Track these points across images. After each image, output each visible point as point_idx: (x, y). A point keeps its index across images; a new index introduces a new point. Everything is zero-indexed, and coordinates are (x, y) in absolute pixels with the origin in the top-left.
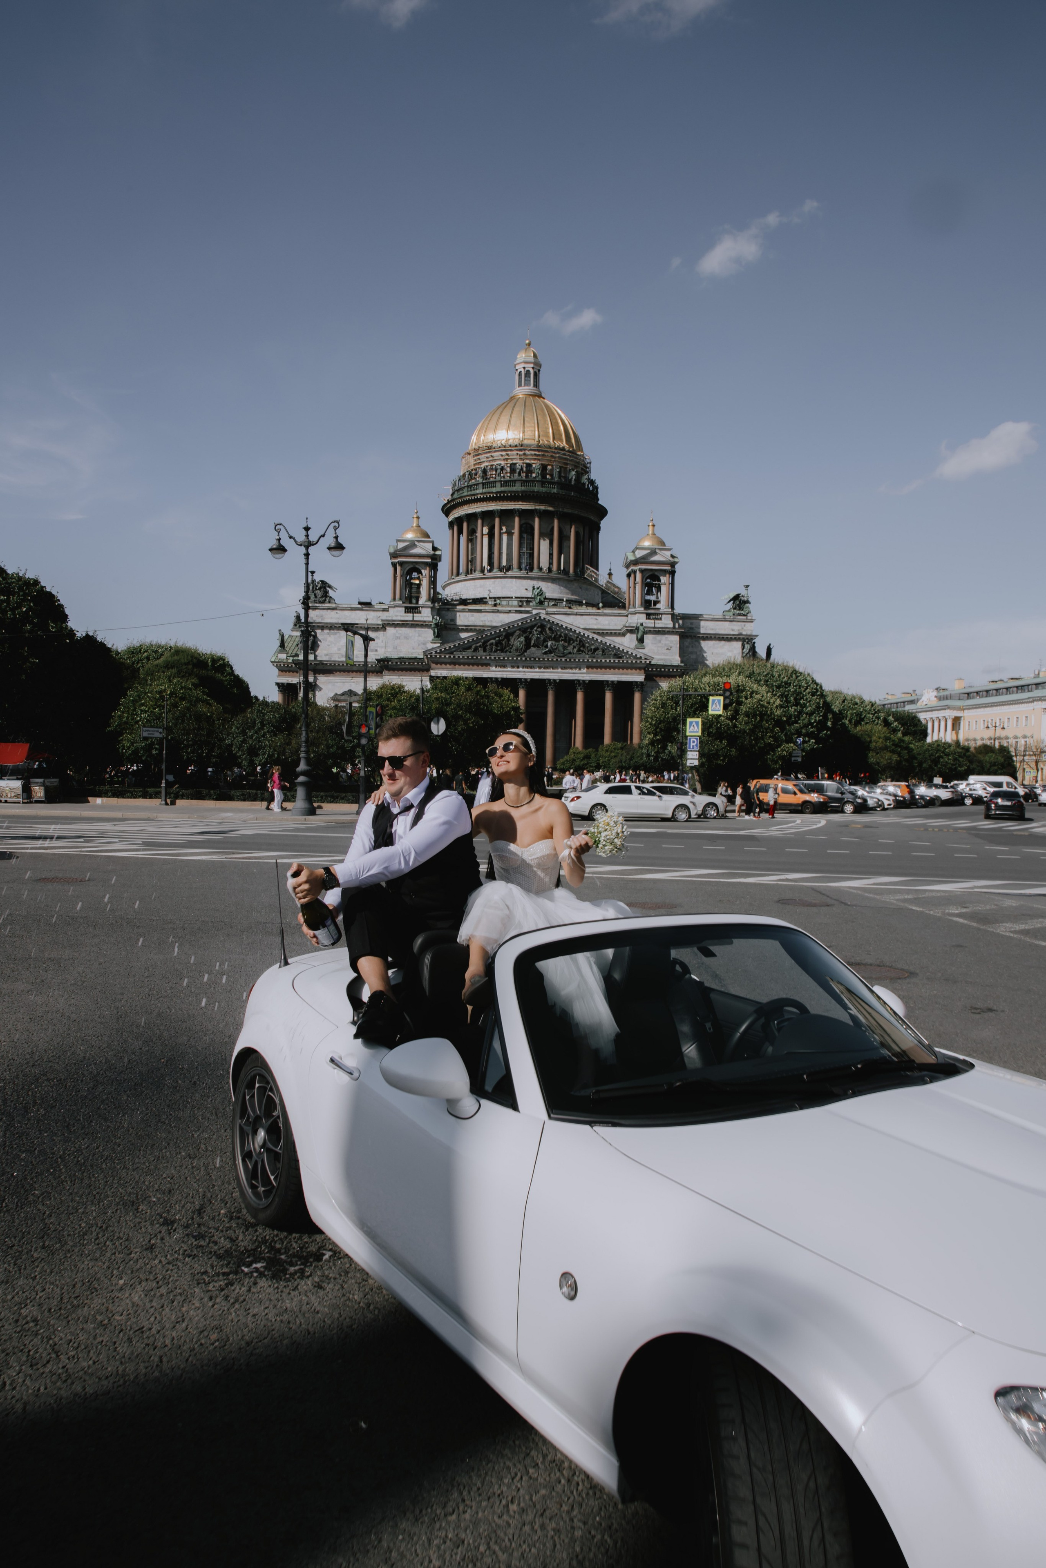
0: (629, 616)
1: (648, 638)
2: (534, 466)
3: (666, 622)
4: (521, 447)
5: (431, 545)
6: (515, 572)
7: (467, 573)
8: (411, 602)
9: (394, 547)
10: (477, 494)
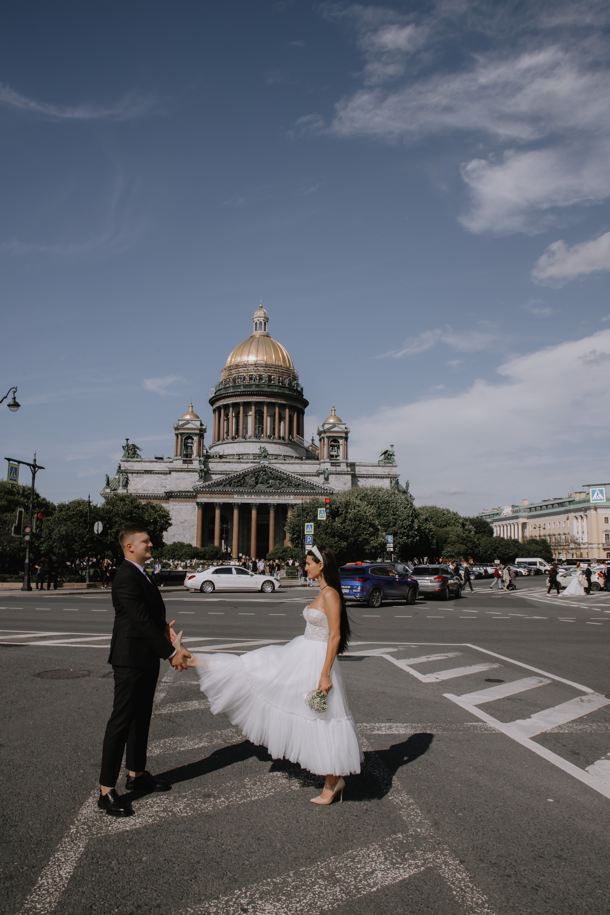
0: (322, 464)
1: (332, 478)
2: (263, 376)
3: (343, 467)
4: (256, 365)
5: (199, 422)
6: (252, 439)
7: (224, 440)
8: (187, 457)
9: (177, 424)
10: (230, 393)
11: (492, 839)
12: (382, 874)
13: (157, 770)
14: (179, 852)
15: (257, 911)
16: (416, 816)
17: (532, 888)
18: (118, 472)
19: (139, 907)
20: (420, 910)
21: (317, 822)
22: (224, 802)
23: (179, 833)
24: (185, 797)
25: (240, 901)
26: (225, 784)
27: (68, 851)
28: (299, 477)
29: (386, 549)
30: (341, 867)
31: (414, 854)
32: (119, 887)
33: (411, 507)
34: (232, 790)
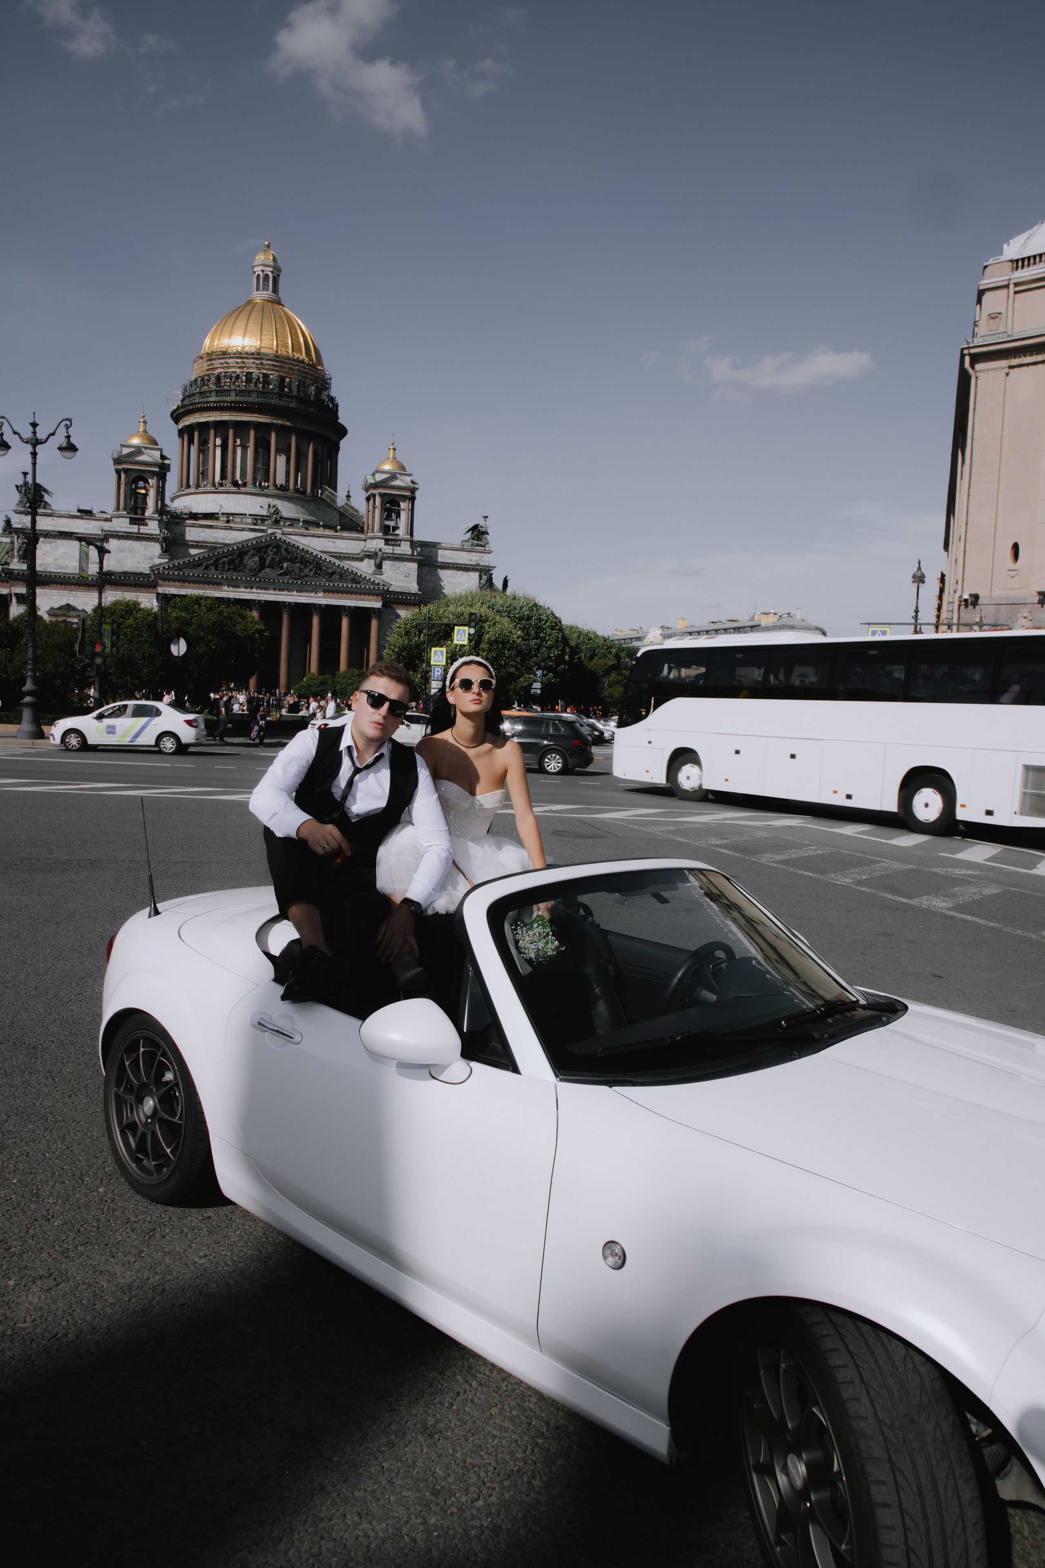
0: (368, 540)
1: (387, 565)
2: (271, 377)
3: (405, 548)
4: (257, 355)
5: (159, 453)
6: (250, 488)
7: (198, 486)
8: (136, 513)
9: (117, 451)
10: (210, 402)
28: (333, 560)
33: (559, 627)
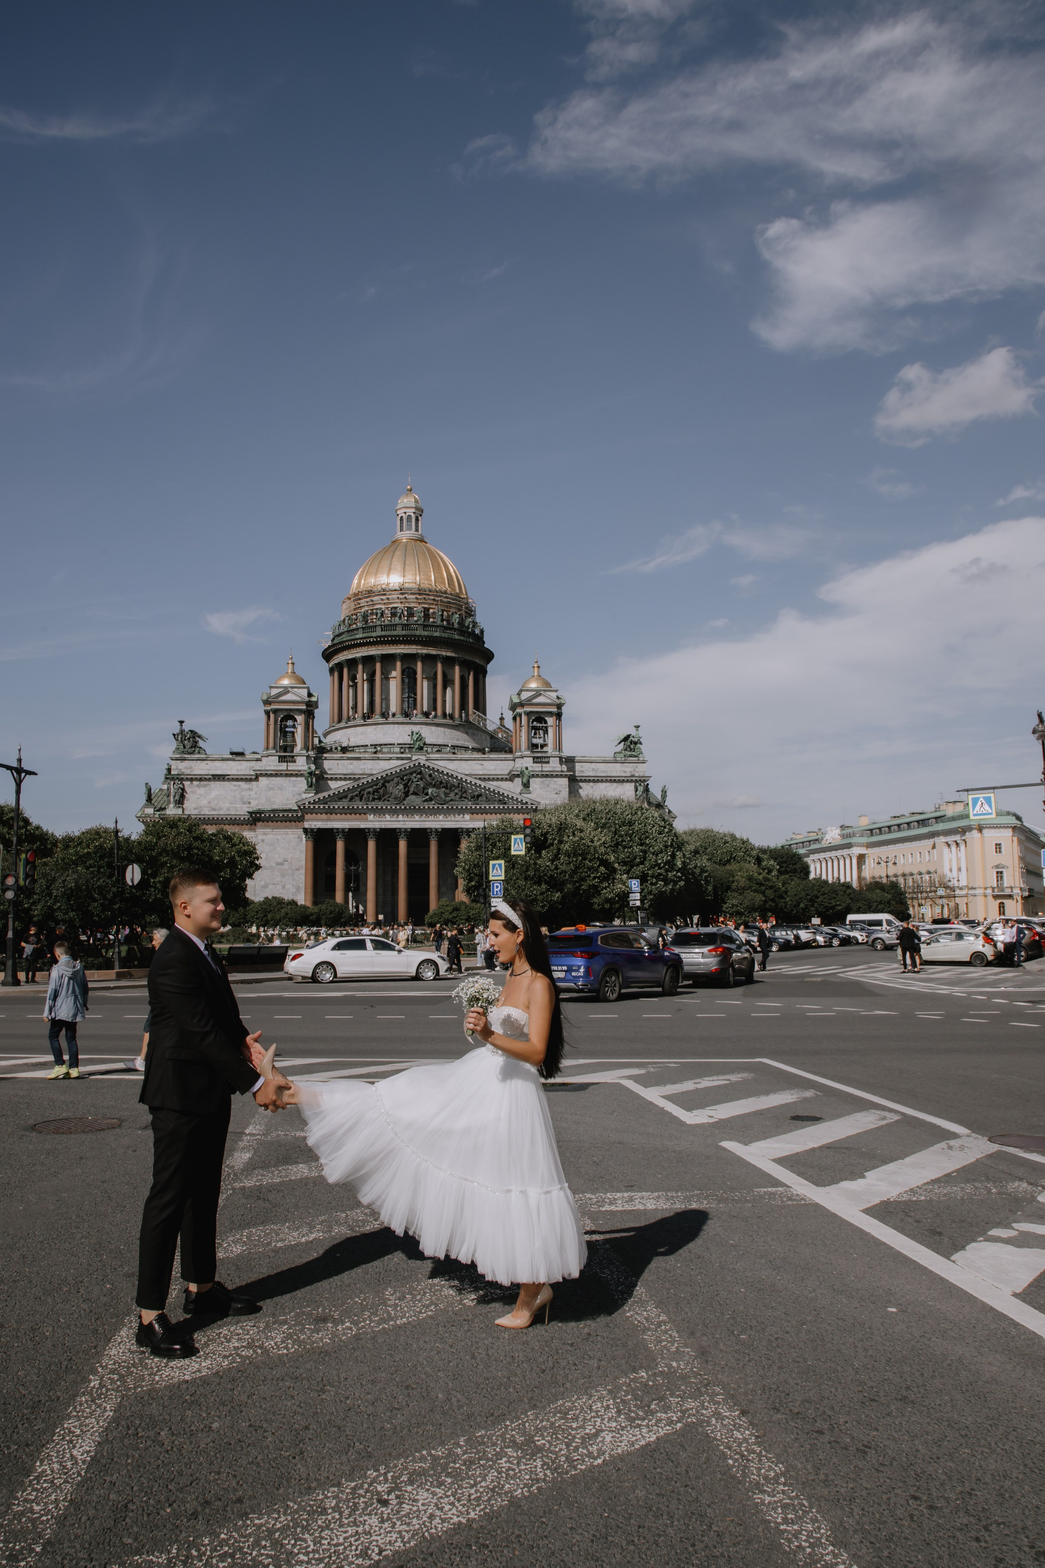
0: (517, 760)
1: (535, 783)
2: (415, 609)
3: (554, 765)
4: (402, 591)
5: (306, 690)
6: (400, 718)
7: (349, 719)
8: (285, 751)
9: (267, 694)
10: (357, 639)
11: (794, 1375)
12: (613, 1437)
13: (237, 1280)
14: (274, 1413)
15: (404, 1503)
16: (671, 1342)
17: (858, 1450)
18: (167, 778)
19: (207, 1503)
20: (673, 1491)
21: (505, 1356)
22: (351, 1329)
23: (275, 1382)
24: (285, 1322)
25: (376, 1488)
26: (352, 1299)
27: (87, 1418)
28: (479, 782)
29: (628, 902)
30: (545, 1427)
31: (666, 1403)
32: (173, 1472)
33: (671, 831)
34: (363, 1309)
